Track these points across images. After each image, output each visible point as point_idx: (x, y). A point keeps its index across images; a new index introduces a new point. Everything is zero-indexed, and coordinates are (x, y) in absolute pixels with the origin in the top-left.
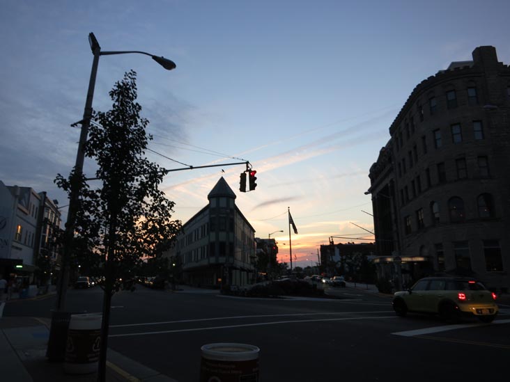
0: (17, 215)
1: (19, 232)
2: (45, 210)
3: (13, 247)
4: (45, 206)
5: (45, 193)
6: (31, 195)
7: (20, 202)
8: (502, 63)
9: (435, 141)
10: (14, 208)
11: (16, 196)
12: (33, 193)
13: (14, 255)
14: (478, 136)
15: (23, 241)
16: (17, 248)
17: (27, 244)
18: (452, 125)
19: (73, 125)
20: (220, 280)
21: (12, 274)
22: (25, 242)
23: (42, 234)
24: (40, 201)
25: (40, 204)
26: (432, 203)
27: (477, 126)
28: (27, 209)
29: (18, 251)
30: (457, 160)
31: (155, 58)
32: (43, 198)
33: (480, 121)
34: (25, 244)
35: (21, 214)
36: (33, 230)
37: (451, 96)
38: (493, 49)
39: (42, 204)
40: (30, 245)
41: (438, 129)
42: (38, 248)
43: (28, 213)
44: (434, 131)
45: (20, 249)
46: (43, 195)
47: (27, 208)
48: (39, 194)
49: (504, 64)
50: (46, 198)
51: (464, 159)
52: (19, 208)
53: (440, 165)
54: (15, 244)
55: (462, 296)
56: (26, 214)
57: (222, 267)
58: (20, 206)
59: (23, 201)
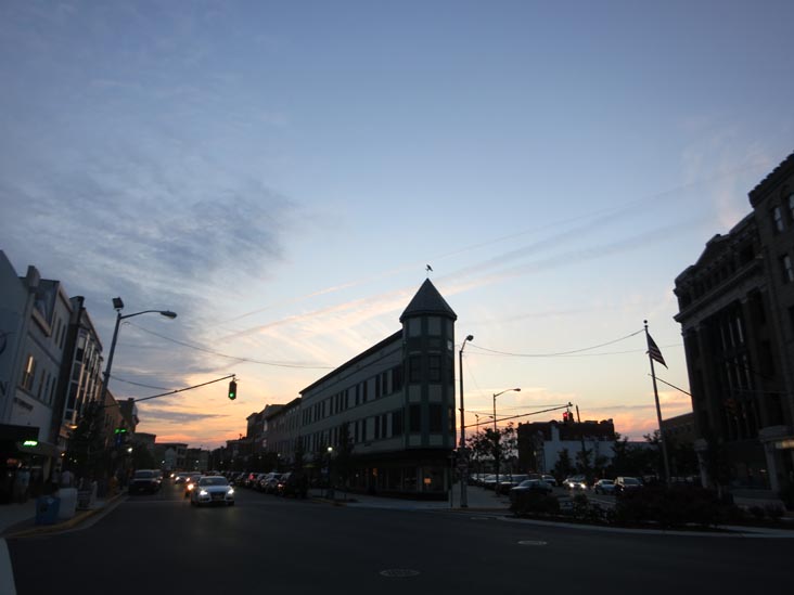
0: (29, 333)
1: (29, 370)
2: (79, 334)
3: (16, 400)
4: (78, 325)
5: (81, 299)
6: (58, 298)
7: (37, 307)
10: (24, 315)
11: (31, 290)
12: (61, 295)
13: (19, 418)
15: (35, 391)
16: (23, 404)
17: (42, 397)
20: (428, 481)
21: (10, 460)
22: (39, 395)
23: (71, 381)
24: (71, 313)
25: (71, 319)
28: (49, 324)
29: (25, 410)
32: (77, 309)
34: (38, 398)
35: (36, 332)
36: (54, 371)
39: (75, 322)
40: (48, 401)
42: (62, 408)
43: (50, 334)
45: (30, 408)
46: (77, 304)
47: (49, 322)
48: (71, 299)
50: (82, 309)
52: (33, 318)
54: (20, 395)
56: (47, 335)
58: (35, 313)
59: (42, 304)
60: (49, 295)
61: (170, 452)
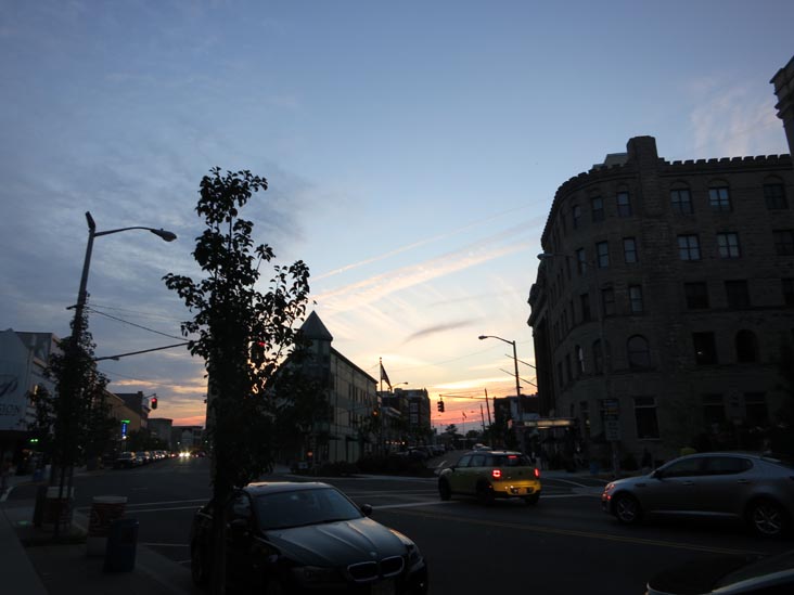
0: (33, 372)
1: (35, 393)
3: (26, 414)
6: (53, 343)
7: (36, 354)
8: (663, 159)
9: (580, 263)
10: (28, 363)
11: (31, 348)
12: (54, 340)
14: (631, 258)
18: (598, 244)
19: (69, 308)
20: (310, 454)
21: (25, 451)
26: (578, 348)
27: (629, 245)
28: (47, 362)
30: (604, 290)
31: (153, 231)
33: (633, 238)
35: (38, 369)
37: (598, 205)
38: (653, 140)
41: (582, 249)
44: (578, 251)
49: (666, 160)
51: (611, 289)
52: (35, 363)
53: (584, 296)
55: (497, 473)
57: (306, 437)
58: (36, 360)
59: (41, 352)
60: (46, 344)
61: (187, 433)
